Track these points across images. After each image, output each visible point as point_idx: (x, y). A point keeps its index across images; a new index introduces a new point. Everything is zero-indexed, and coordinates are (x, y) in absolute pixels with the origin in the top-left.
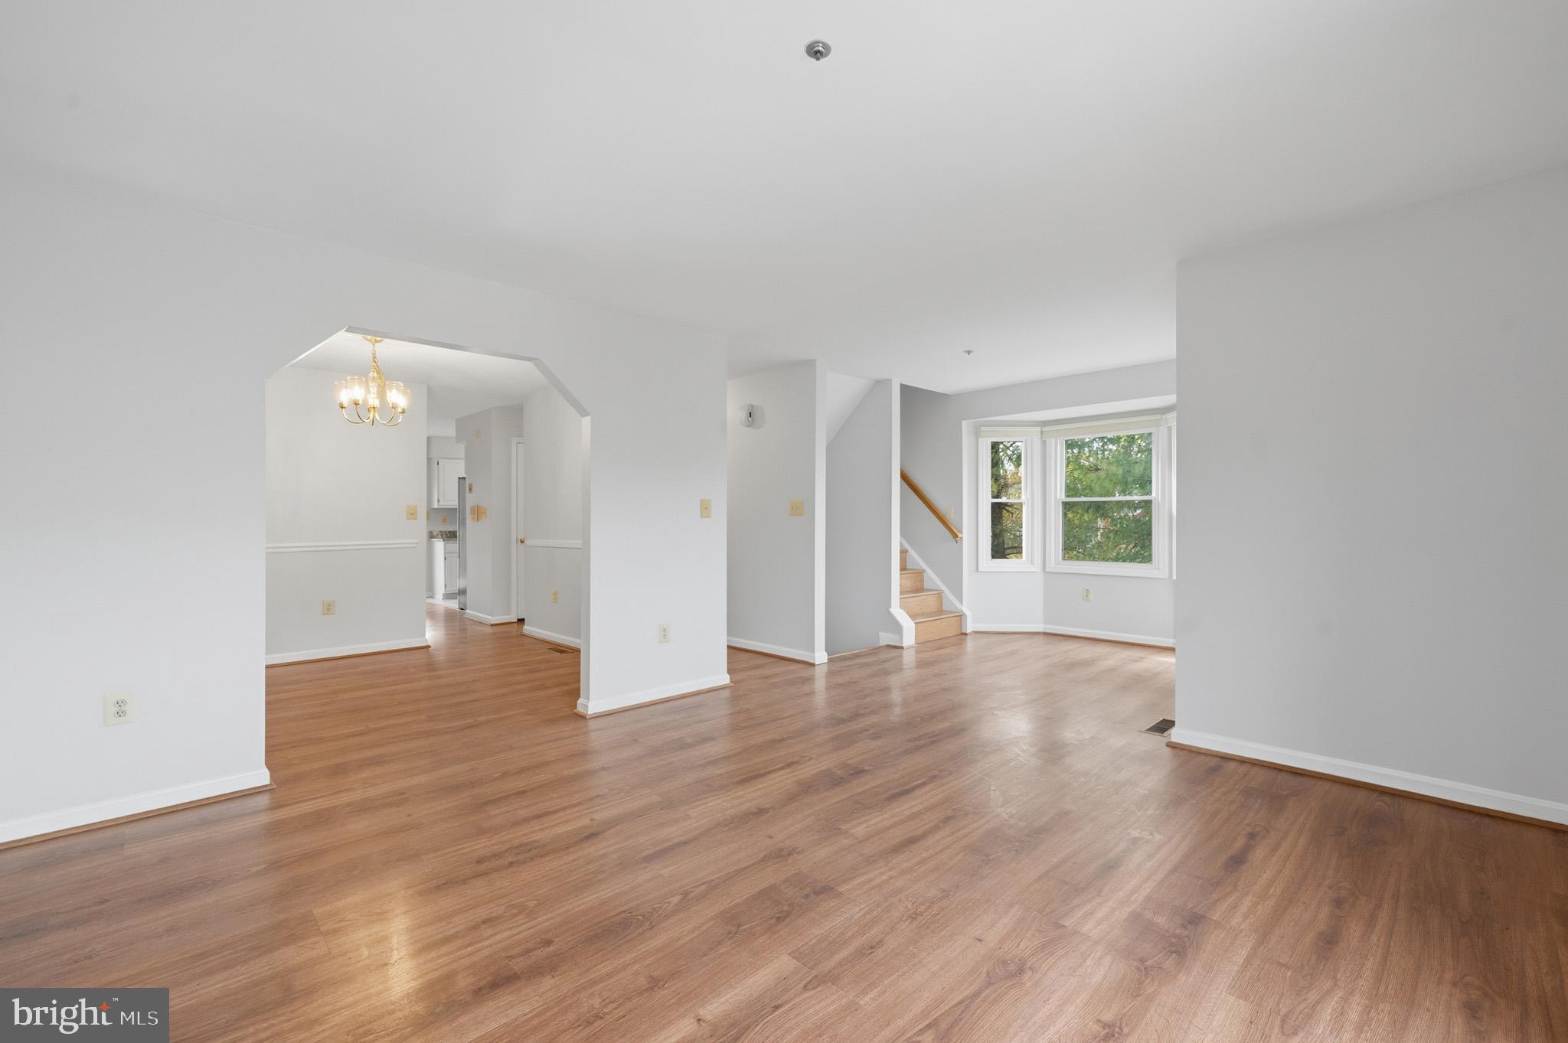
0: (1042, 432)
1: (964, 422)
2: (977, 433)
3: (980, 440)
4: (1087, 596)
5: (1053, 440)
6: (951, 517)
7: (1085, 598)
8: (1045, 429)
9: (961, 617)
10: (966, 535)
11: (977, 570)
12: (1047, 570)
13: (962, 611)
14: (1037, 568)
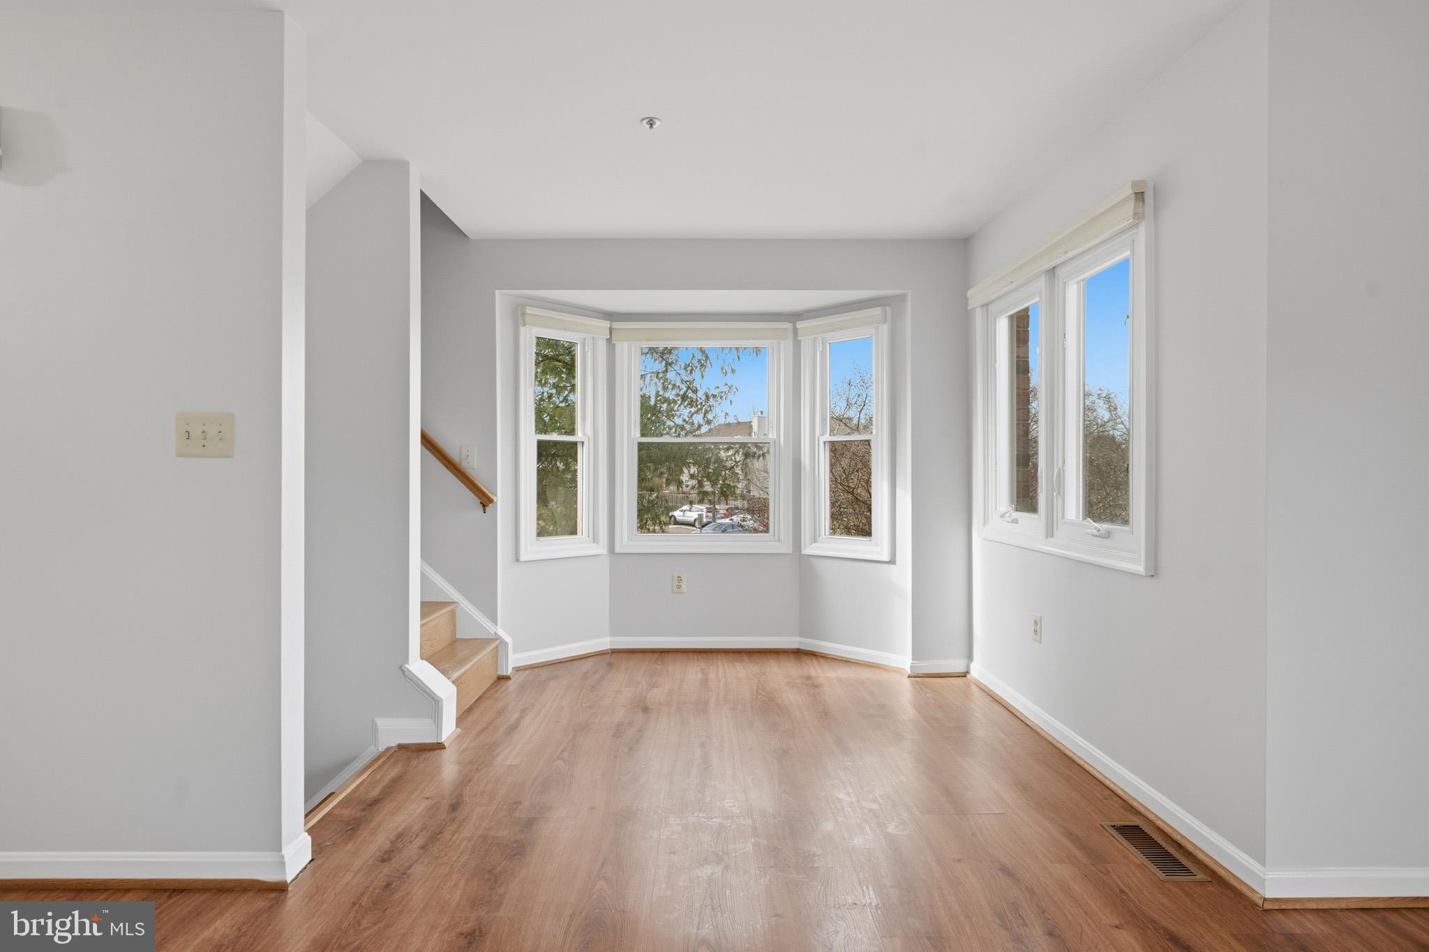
0: (611, 330)
1: (497, 292)
2: (519, 316)
3: (522, 329)
4: (679, 587)
5: (626, 345)
6: (474, 466)
7: (675, 589)
8: (616, 325)
9: (497, 646)
10: (501, 499)
11: (518, 560)
12: (618, 549)
13: (497, 638)
14: (602, 549)
